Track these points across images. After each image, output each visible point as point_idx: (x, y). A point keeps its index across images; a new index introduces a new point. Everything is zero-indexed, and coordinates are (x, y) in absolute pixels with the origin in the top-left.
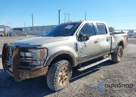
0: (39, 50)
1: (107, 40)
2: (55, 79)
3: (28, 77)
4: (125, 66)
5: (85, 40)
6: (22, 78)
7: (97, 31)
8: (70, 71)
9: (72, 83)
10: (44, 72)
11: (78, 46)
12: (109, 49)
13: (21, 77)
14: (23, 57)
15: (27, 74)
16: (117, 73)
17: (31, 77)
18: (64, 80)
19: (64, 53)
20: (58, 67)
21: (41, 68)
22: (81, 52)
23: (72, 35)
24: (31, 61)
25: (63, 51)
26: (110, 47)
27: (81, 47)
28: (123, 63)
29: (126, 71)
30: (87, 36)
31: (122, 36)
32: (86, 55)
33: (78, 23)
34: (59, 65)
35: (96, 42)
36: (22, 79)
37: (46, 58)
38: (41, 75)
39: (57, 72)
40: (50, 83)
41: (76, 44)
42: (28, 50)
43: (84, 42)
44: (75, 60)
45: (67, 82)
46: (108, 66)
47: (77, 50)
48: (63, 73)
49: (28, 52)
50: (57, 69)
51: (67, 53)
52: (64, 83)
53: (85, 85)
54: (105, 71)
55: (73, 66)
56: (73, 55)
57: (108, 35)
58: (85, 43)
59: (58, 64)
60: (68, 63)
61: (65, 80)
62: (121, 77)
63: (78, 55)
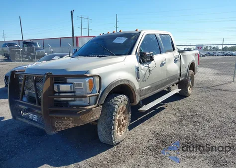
0: (87, 80)
1: (176, 61)
2: (113, 125)
3: (72, 125)
4: (200, 101)
5: (148, 61)
6: (58, 128)
7: (162, 47)
8: (128, 113)
9: (132, 131)
10: (97, 115)
11: (140, 72)
12: (178, 75)
13: (56, 127)
14: (57, 93)
15: (70, 120)
16: (193, 112)
17: (77, 125)
18: (121, 126)
19: (123, 83)
20: (116, 106)
21: (91, 109)
22: (144, 80)
23: (130, 53)
24: (73, 99)
25: (121, 81)
26: (179, 72)
27: (143, 72)
28: (196, 97)
29: (204, 108)
30: (150, 54)
31: (193, 54)
32: (149, 85)
33: (135, 34)
34: (118, 103)
35: (162, 64)
36: (59, 130)
37: (99, 92)
38: (93, 119)
39: (114, 114)
40: (104, 133)
41: (138, 68)
42: (66, 80)
43: (146, 65)
44: (137, 94)
45: (126, 129)
46: (176, 102)
47: (139, 78)
48: (120, 116)
49: (65, 83)
50: (116, 110)
51: (127, 83)
52: (122, 132)
53: (154, 133)
54: (174, 110)
55: (134, 104)
56: (134, 87)
57: (176, 53)
58: (148, 67)
59: (115, 101)
60: (127, 99)
61: (123, 126)
62: (200, 116)
63: (140, 85)
